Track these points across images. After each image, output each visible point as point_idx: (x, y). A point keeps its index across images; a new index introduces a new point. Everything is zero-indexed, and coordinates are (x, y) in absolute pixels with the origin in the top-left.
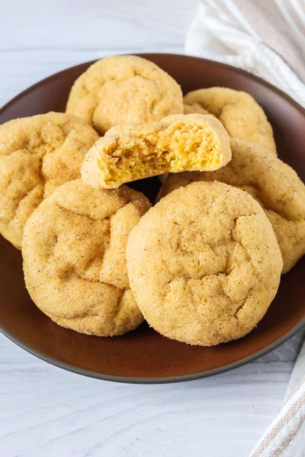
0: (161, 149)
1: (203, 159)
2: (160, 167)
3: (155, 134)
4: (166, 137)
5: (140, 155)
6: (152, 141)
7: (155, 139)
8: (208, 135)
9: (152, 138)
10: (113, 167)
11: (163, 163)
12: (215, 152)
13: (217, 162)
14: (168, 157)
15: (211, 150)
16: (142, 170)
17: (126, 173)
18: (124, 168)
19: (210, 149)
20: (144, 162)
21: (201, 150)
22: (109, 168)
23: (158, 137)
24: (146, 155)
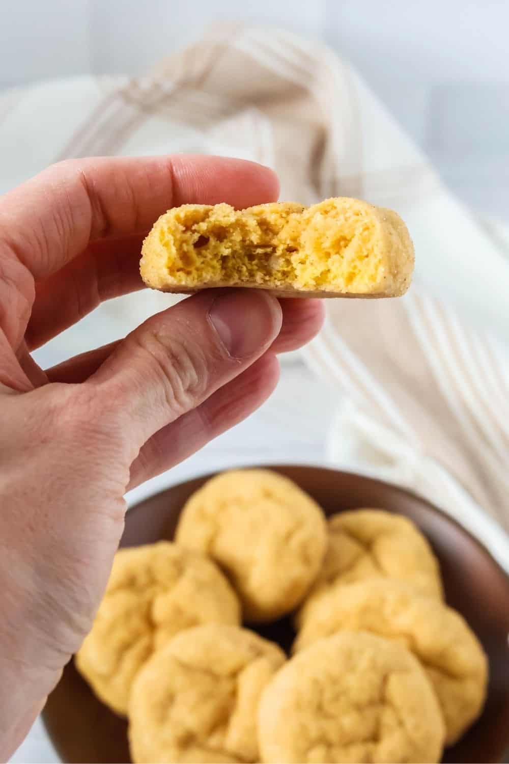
0: (286, 240)
1: (351, 270)
2: (279, 275)
3: (284, 215)
4: (300, 223)
5: (243, 241)
6: (276, 225)
7: (281, 222)
8: (367, 229)
9: (276, 220)
10: (189, 248)
11: (286, 269)
12: (373, 260)
13: (373, 278)
14: (295, 258)
15: (367, 256)
16: (244, 269)
17: (213, 267)
18: (210, 256)
19: (365, 254)
20: (251, 257)
21: (349, 253)
22: (180, 249)
23: (287, 222)
24: (255, 243)
